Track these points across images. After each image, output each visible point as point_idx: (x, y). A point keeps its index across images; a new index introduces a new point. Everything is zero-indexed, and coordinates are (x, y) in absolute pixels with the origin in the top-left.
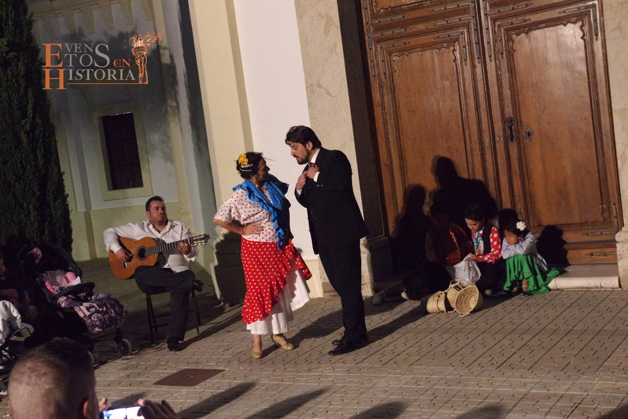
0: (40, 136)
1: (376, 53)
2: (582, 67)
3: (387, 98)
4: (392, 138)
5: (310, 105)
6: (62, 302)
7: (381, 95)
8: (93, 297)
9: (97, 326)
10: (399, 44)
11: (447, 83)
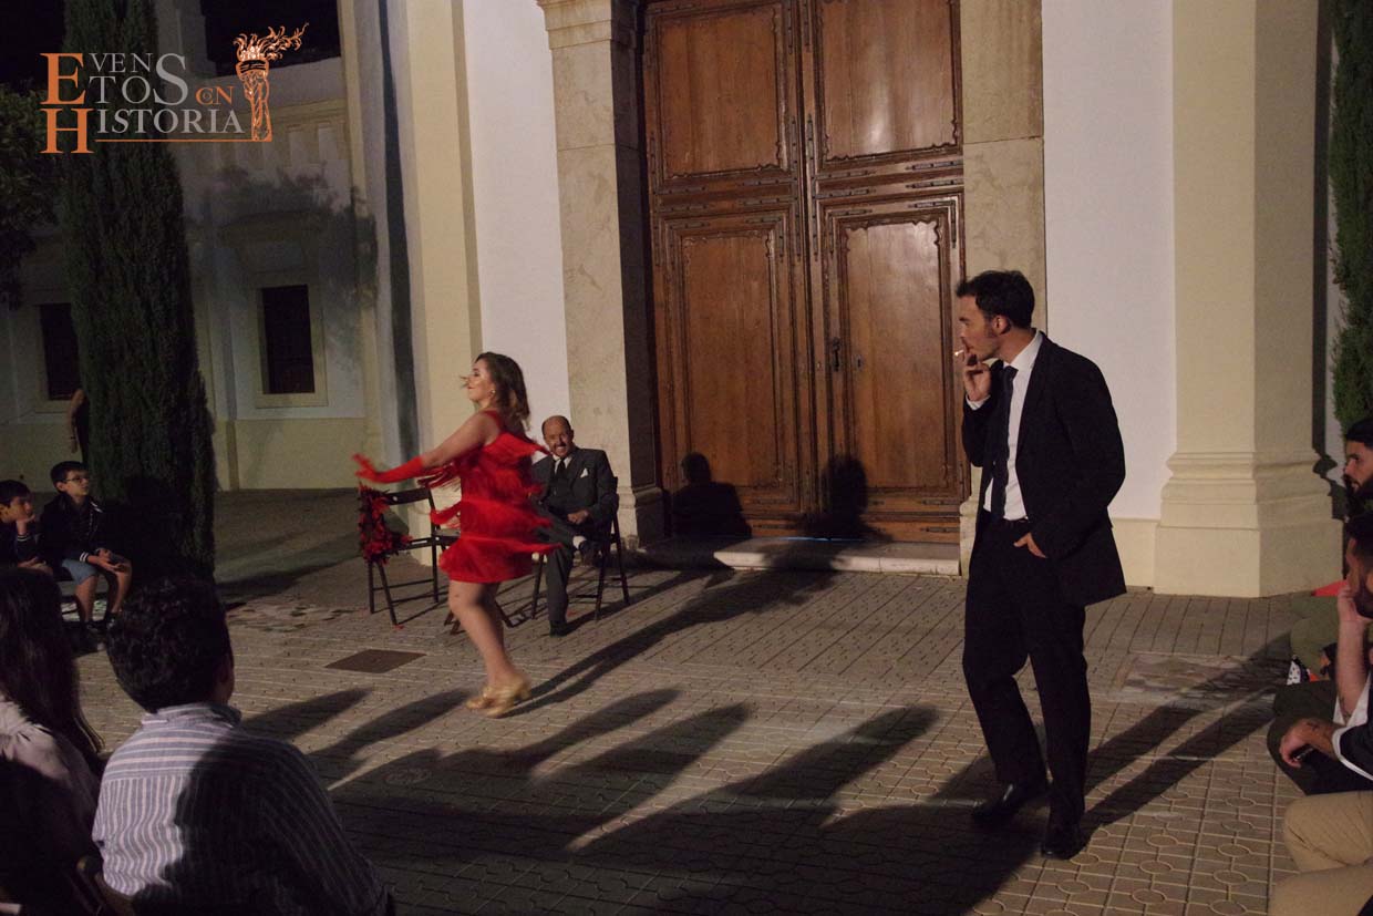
1: (663, 234)
2: (933, 282)
3: (674, 298)
7: (664, 292)
10: (695, 224)
11: (755, 285)
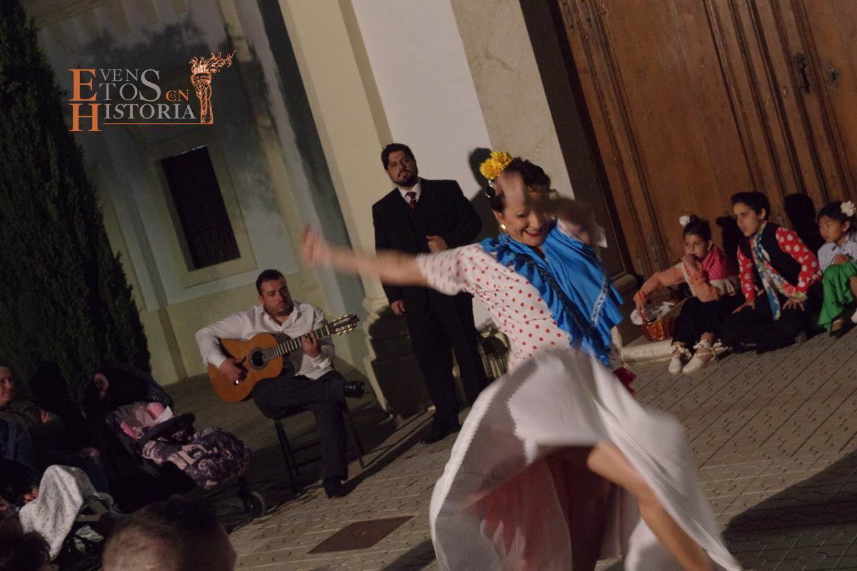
0: (76, 203)
3: (598, 58)
4: (614, 119)
5: (478, 88)
6: (150, 450)
7: (587, 55)
8: (195, 436)
9: (209, 478)
11: (690, 18)
